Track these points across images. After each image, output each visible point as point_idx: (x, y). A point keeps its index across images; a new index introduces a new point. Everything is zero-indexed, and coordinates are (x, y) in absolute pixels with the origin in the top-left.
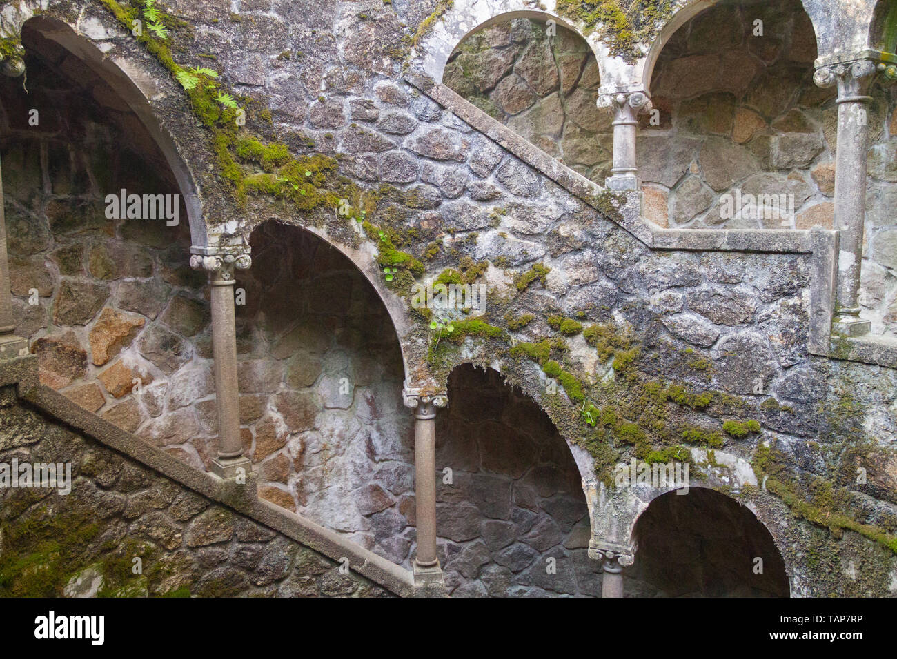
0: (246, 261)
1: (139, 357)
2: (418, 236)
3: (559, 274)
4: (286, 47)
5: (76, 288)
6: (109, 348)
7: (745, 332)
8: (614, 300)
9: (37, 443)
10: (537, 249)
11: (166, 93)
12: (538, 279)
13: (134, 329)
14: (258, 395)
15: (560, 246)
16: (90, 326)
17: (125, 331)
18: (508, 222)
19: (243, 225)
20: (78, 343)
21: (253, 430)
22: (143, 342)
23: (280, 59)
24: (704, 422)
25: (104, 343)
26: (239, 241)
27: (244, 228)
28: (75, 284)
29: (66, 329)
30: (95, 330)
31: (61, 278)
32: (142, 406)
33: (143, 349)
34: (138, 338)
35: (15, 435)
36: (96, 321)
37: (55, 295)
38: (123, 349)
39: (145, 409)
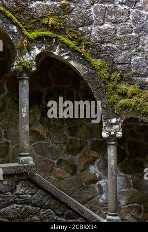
1: (97, 169)
4: (138, 46)
5: (74, 141)
6: (85, 165)
9: (34, 194)
11: (88, 71)
13: (95, 159)
14: (145, 192)
16: (78, 156)
17: (91, 159)
19: (118, 120)
20: (73, 162)
21: (142, 207)
22: (98, 164)
23: (136, 51)
25: (83, 163)
26: (117, 126)
27: (119, 121)
28: (74, 140)
29: (70, 156)
30: (80, 158)
31: (69, 137)
32: (97, 189)
33: (98, 167)
34: (96, 162)
35: (26, 190)
36: (81, 154)
37: (67, 143)
38: (91, 166)
39: (98, 190)
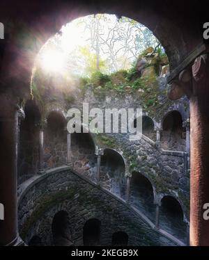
0: (103, 154)
2: (128, 150)
3: (149, 158)
7: (176, 170)
8: (157, 162)
10: (145, 153)
12: (146, 158)
15: (149, 153)
18: (141, 148)
24: (170, 185)
26: (102, 151)
27: (102, 149)
